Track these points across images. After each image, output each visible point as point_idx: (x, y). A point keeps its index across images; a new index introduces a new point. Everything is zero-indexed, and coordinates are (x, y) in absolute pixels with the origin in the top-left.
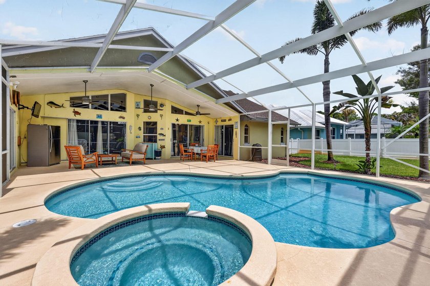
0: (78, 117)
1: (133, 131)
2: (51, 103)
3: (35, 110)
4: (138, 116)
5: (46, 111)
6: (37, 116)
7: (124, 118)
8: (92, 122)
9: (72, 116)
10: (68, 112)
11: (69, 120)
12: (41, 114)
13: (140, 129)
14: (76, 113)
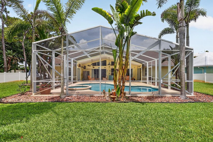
0: (94, 68)
1: (108, 72)
2: (88, 65)
3: (85, 68)
4: (109, 67)
5: (87, 67)
6: (85, 69)
7: (105, 68)
8: (97, 69)
9: (93, 68)
10: (91, 67)
11: (92, 69)
12: (86, 68)
13: (110, 71)
14: (93, 67)
